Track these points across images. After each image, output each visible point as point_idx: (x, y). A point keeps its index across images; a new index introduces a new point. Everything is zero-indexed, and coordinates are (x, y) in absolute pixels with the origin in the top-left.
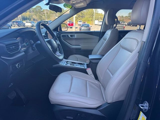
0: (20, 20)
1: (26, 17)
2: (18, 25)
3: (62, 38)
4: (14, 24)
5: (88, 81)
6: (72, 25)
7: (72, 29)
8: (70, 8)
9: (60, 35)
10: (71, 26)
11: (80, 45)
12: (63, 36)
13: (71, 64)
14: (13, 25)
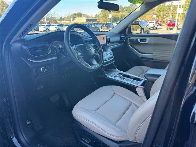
0: (111, 21)
1: (118, 17)
2: (107, 28)
3: (129, 43)
4: (104, 27)
5: (134, 104)
6: (174, 25)
7: (172, 30)
8: (140, 3)
9: (127, 39)
10: (171, 27)
11: (153, 53)
12: (131, 41)
13: (120, 78)
14: (102, 28)
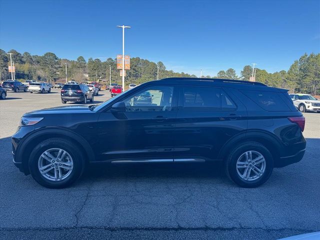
1: (24, 72)
2: (13, 90)
4: (6, 87)
